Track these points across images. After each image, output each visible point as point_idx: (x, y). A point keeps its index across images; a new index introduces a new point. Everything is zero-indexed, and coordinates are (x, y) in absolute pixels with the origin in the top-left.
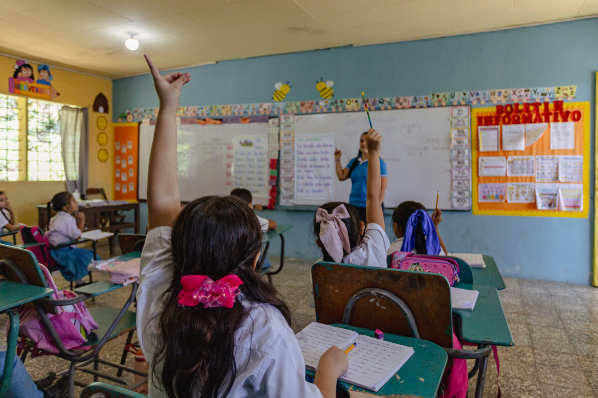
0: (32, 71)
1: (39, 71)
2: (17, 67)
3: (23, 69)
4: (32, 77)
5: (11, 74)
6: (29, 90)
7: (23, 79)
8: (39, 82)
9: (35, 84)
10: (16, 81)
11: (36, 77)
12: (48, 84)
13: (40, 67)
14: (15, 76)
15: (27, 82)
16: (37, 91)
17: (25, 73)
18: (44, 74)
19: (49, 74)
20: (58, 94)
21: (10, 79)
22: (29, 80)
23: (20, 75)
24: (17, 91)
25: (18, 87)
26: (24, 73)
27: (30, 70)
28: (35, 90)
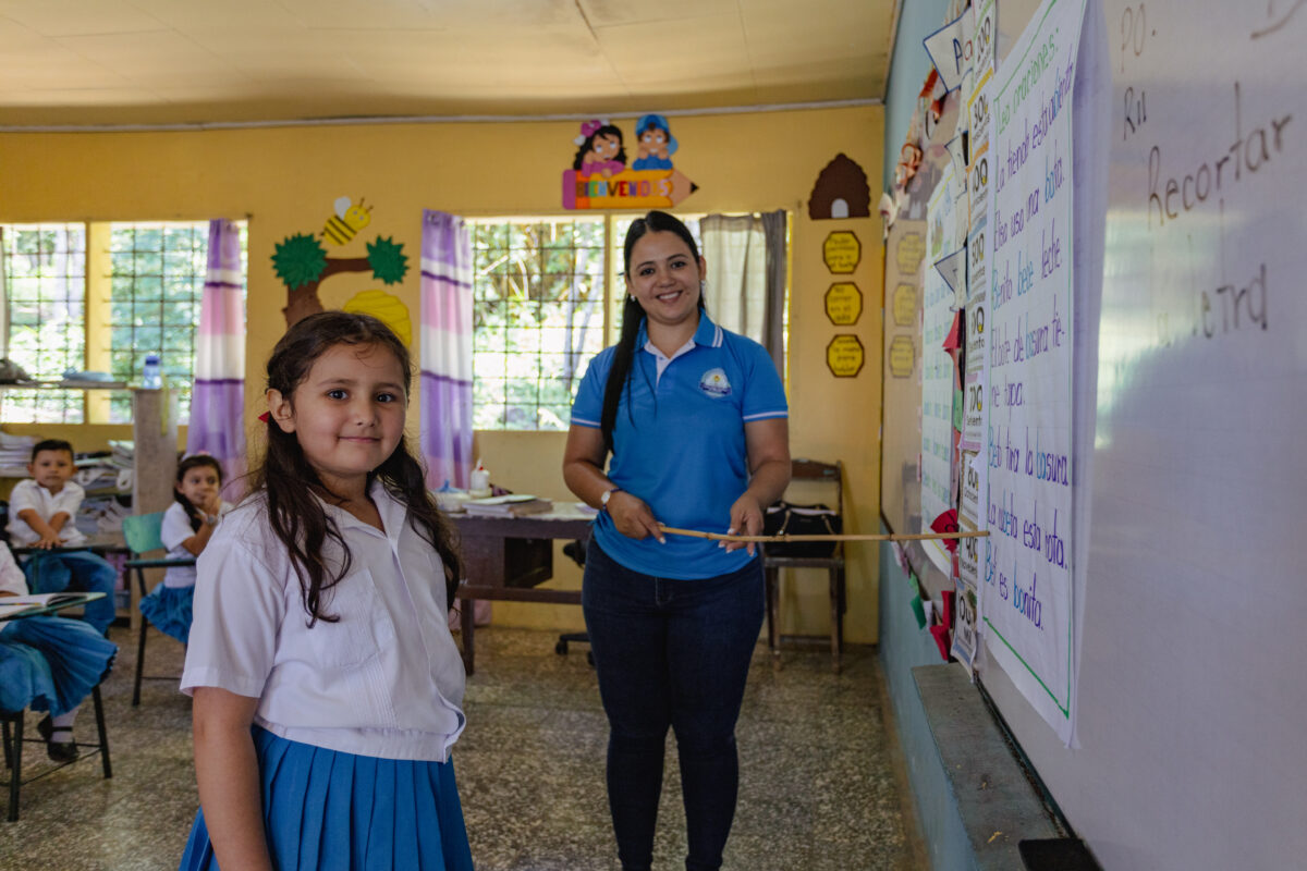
0: (621, 142)
1: (640, 136)
2: (581, 140)
3: (598, 141)
4: (621, 157)
5: (569, 164)
6: (612, 193)
7: (596, 167)
8: (640, 165)
9: (628, 174)
10: (580, 177)
11: (633, 154)
12: (666, 165)
13: (642, 126)
14: (578, 164)
15: (607, 172)
16: (633, 191)
17: (605, 149)
18: (654, 141)
19: (668, 137)
20: (694, 188)
21: (566, 174)
22: (612, 168)
23: (588, 158)
24: (581, 201)
25: (584, 190)
26: (599, 150)
27: (616, 139)
28: (627, 189)
